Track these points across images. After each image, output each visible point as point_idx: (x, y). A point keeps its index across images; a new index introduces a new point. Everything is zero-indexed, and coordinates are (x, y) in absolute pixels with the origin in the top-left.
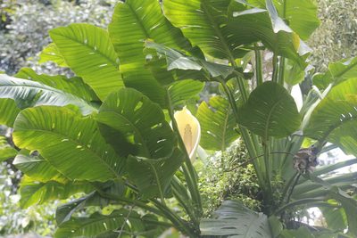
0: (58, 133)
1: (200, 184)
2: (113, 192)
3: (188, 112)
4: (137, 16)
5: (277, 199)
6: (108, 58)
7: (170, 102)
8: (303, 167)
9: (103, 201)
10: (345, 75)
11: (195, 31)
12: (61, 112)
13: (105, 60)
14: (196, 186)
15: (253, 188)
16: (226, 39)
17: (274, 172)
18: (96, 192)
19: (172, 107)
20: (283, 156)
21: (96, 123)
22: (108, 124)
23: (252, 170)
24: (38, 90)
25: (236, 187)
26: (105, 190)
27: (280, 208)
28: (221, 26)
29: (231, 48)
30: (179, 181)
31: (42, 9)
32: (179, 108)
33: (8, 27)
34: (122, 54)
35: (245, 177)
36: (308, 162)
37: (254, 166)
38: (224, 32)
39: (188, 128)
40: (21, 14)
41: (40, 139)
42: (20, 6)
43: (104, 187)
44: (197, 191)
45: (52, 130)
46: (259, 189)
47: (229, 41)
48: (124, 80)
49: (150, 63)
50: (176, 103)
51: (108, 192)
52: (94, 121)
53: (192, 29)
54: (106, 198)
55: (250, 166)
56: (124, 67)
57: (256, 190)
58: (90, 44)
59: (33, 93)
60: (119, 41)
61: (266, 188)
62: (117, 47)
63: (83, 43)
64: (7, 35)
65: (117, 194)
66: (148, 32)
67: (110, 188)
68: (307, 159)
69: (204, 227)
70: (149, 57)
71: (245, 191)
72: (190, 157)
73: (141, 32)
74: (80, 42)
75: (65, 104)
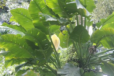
0: (13, 43)
1: (60, 58)
2: (33, 62)
3: (56, 36)
4: (37, 5)
5: (84, 63)
6: (29, 19)
7: (49, 32)
8: (92, 52)
9: (30, 65)
10: (106, 23)
11: (56, 9)
12: (14, 36)
13: (28, 19)
14: (59, 59)
15: (77, 59)
16: (66, 12)
17: (83, 54)
18: (28, 62)
19: (50, 34)
20: (86, 49)
21: (25, 40)
22: (29, 39)
23: (76, 54)
24: (8, 30)
25: (71, 59)
26: (30, 61)
27: (85, 66)
28: (64, 8)
29: (68, 15)
30: (54, 58)
31: (18, 5)
32: (52, 34)
33: (8, 11)
34: (33, 17)
35: (74, 56)
36: (93, 51)
37: (77, 52)
38: (65, 10)
39: (56, 41)
40: (12, 7)
41: (7, 45)
42: (11, 4)
43: (30, 60)
44: (59, 61)
45: (11, 42)
46: (79, 60)
47: (67, 13)
48: (34, 26)
49: (41, 20)
50: (51, 33)
51: (31, 62)
52: (24, 39)
53: (55, 9)
54: (31, 64)
55: (75, 52)
56: (34, 22)
57: (78, 60)
58: (23, 14)
59: (7, 31)
60: (32, 13)
61: (81, 59)
62: (32, 15)
63: (21, 14)
64: (7, 14)
65: (34, 62)
66: (41, 10)
67: (32, 60)
68: (93, 50)
69: (58, 72)
70: (41, 18)
71: (74, 60)
72: (57, 50)
73: (39, 10)
74: (20, 14)
75: (17, 34)
